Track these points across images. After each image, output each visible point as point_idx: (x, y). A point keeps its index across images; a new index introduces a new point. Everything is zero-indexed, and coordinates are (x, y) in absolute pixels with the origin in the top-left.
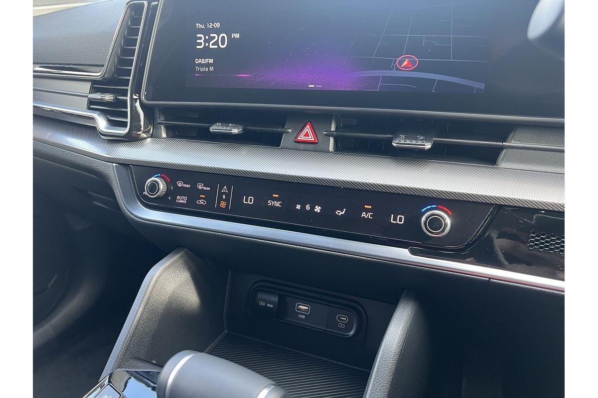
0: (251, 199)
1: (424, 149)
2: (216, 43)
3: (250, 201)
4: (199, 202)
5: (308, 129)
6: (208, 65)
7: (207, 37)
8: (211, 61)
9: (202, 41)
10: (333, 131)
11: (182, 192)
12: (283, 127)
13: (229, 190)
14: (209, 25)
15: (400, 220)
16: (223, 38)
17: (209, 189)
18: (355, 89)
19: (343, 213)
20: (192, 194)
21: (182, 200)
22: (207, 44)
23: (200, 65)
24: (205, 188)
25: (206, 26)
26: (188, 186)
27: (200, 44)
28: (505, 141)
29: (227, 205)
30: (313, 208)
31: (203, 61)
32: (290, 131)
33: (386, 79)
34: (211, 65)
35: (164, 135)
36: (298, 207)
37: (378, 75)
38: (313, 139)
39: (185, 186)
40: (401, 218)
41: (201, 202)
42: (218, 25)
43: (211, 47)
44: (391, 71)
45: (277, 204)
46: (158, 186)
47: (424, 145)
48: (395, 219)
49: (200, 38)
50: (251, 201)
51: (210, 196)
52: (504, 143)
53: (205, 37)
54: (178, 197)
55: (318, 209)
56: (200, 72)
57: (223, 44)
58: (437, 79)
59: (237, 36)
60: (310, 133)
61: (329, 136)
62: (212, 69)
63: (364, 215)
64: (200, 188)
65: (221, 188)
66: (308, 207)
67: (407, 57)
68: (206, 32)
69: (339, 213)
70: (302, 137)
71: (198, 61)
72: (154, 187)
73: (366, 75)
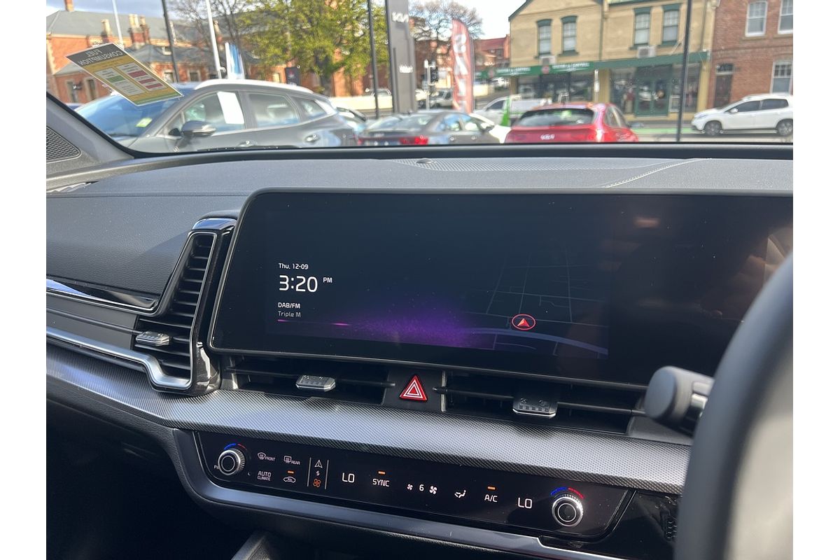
0: (351, 476)
1: (548, 418)
2: (304, 286)
3: (351, 478)
4: (286, 480)
5: (414, 384)
6: (294, 310)
7: (293, 279)
8: (298, 306)
9: (286, 283)
10: (443, 388)
11: (265, 466)
12: (384, 379)
13: (324, 466)
14: (295, 266)
15: (528, 505)
16: (312, 281)
17: (298, 463)
18: (468, 346)
19: (463, 495)
20: (278, 469)
21: (265, 476)
22: (292, 287)
23: (284, 309)
24: (293, 462)
25: (291, 266)
26: (272, 459)
27: (284, 286)
28: (633, 407)
29: (322, 484)
30: (427, 488)
31: (287, 305)
32: (394, 385)
33: (501, 338)
34: (298, 310)
35: (235, 386)
36: (410, 487)
37: (494, 333)
38: (422, 397)
39: (268, 458)
40: (528, 502)
41: (289, 479)
42: (306, 267)
43: (297, 290)
44: (505, 330)
45: (384, 483)
46: (236, 461)
47: (549, 414)
48: (522, 503)
49: (285, 280)
50: (351, 480)
51: (300, 472)
52: (633, 411)
53: (290, 279)
54: (260, 473)
55: (433, 490)
56: (283, 317)
57: (312, 288)
58: (558, 341)
59: (330, 280)
60: (418, 389)
61: (439, 393)
62: (298, 315)
63: (487, 497)
64: (288, 461)
65: (314, 463)
66: (421, 488)
67: (524, 317)
68: (291, 273)
69: (459, 495)
70: (408, 394)
71: (281, 305)
72: (229, 461)
73: (479, 332)
